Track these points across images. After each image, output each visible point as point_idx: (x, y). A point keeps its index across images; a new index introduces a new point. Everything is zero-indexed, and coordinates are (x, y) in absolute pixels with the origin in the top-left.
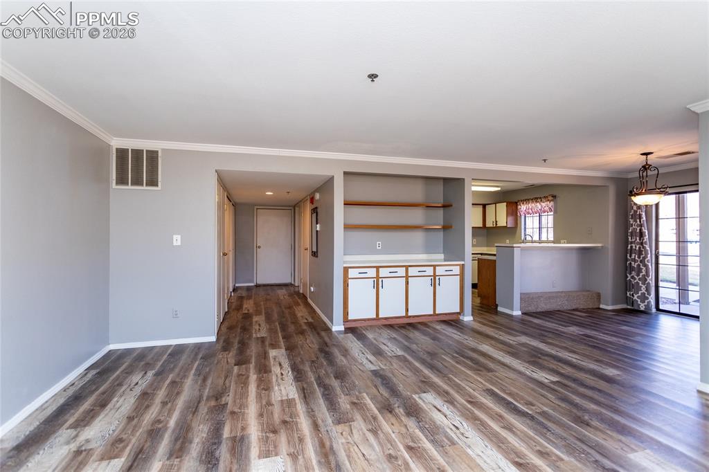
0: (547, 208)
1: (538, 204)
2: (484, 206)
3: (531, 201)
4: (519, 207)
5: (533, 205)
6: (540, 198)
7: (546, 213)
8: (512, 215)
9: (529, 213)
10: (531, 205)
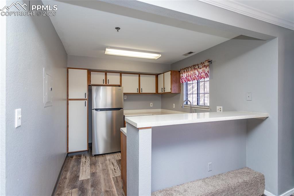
0: (203, 74)
1: (196, 71)
2: (157, 76)
3: (190, 69)
4: (181, 75)
5: (192, 72)
6: (198, 65)
7: (203, 79)
8: (176, 83)
9: (189, 80)
10: (191, 73)
